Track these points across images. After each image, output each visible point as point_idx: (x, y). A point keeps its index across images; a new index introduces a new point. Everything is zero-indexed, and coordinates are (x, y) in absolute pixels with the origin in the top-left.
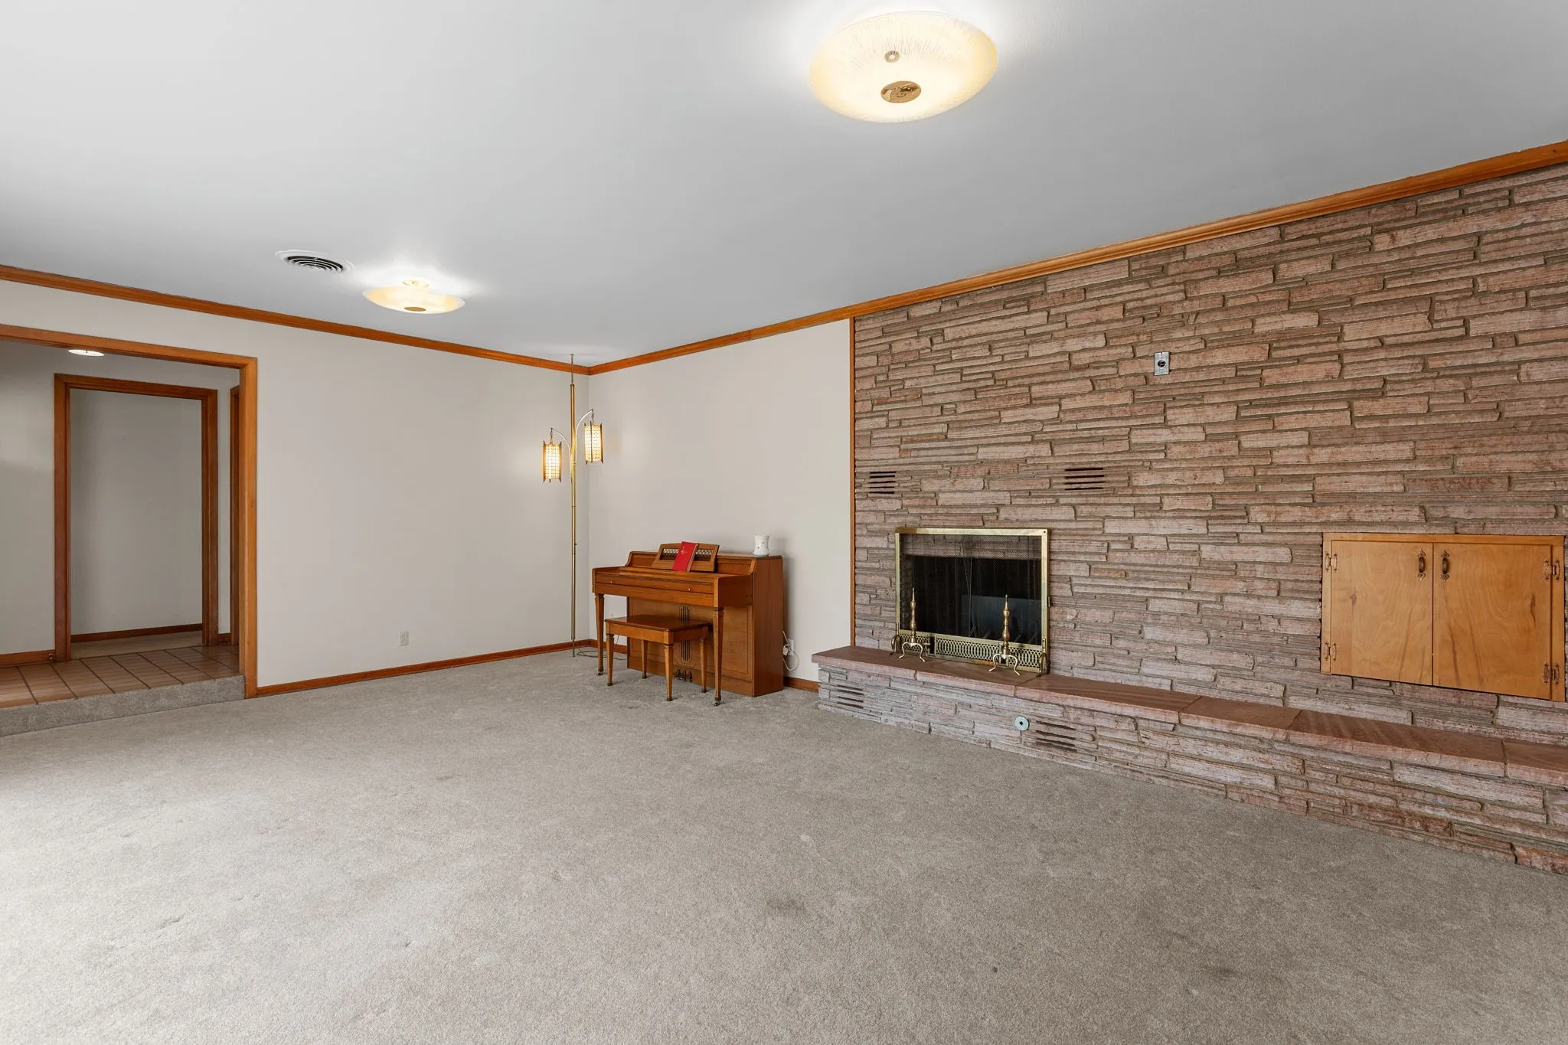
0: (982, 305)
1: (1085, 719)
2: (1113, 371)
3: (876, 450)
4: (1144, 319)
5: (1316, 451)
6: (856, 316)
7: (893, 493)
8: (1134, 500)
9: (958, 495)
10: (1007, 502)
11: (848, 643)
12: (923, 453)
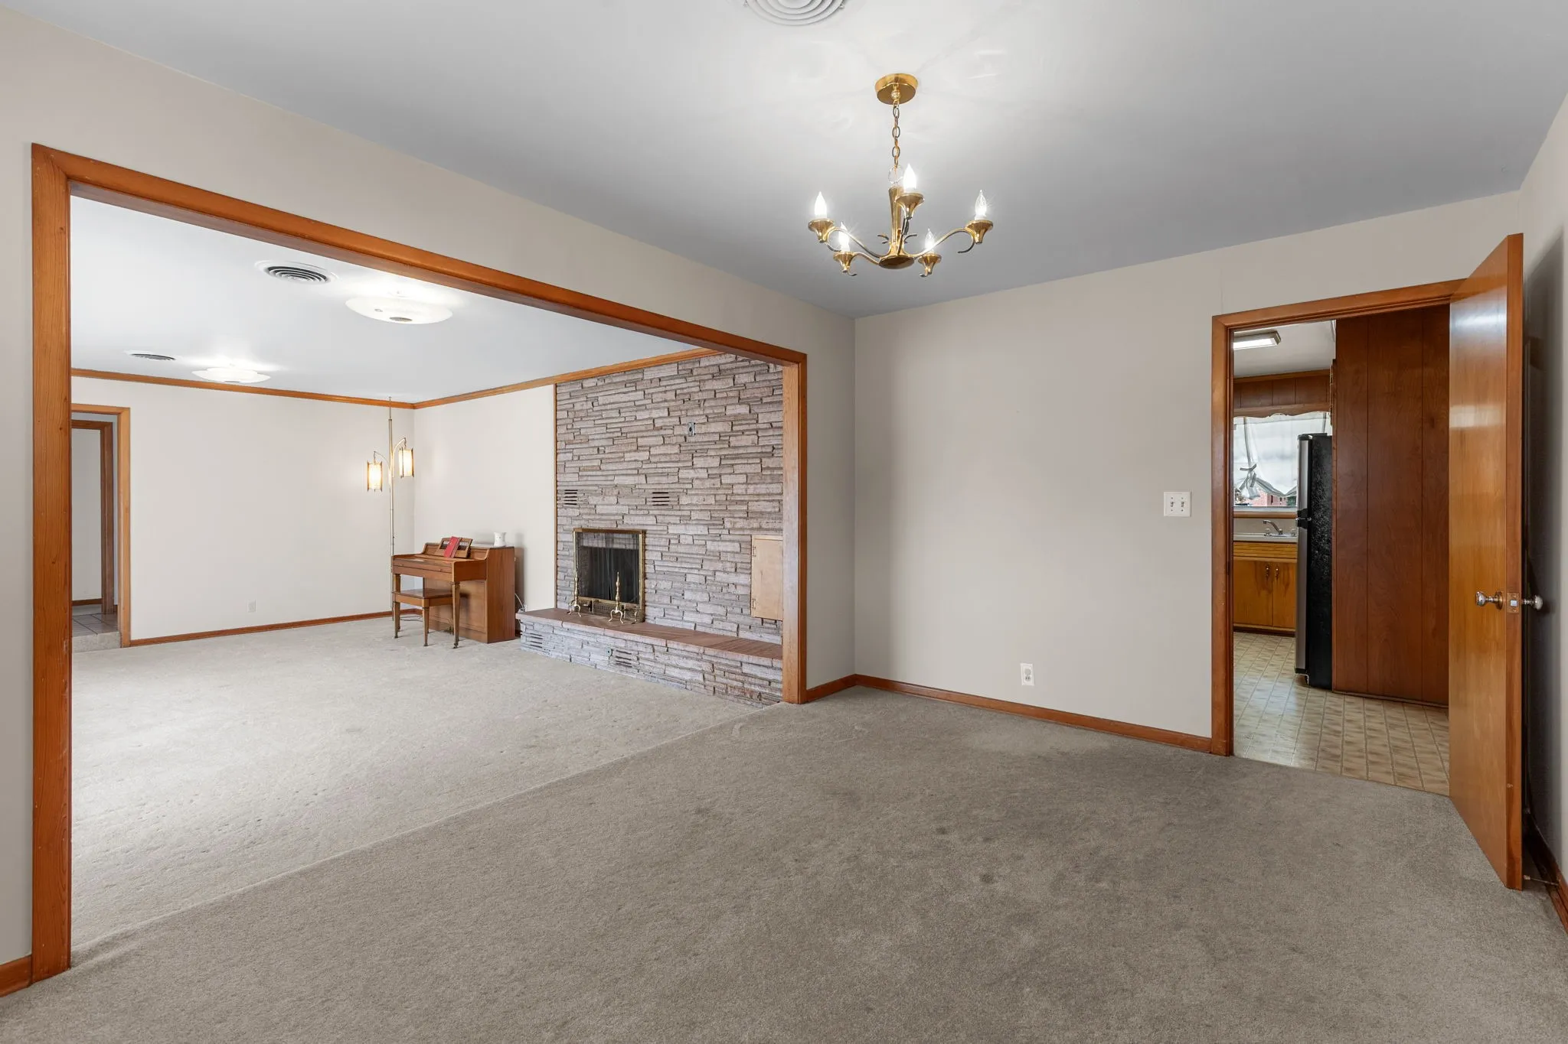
0: (615, 383)
1: (635, 648)
2: (671, 432)
3: (568, 475)
4: (684, 402)
5: (749, 486)
6: (558, 383)
7: (575, 504)
8: (679, 513)
9: (606, 507)
10: (627, 512)
11: (553, 606)
12: (589, 478)
